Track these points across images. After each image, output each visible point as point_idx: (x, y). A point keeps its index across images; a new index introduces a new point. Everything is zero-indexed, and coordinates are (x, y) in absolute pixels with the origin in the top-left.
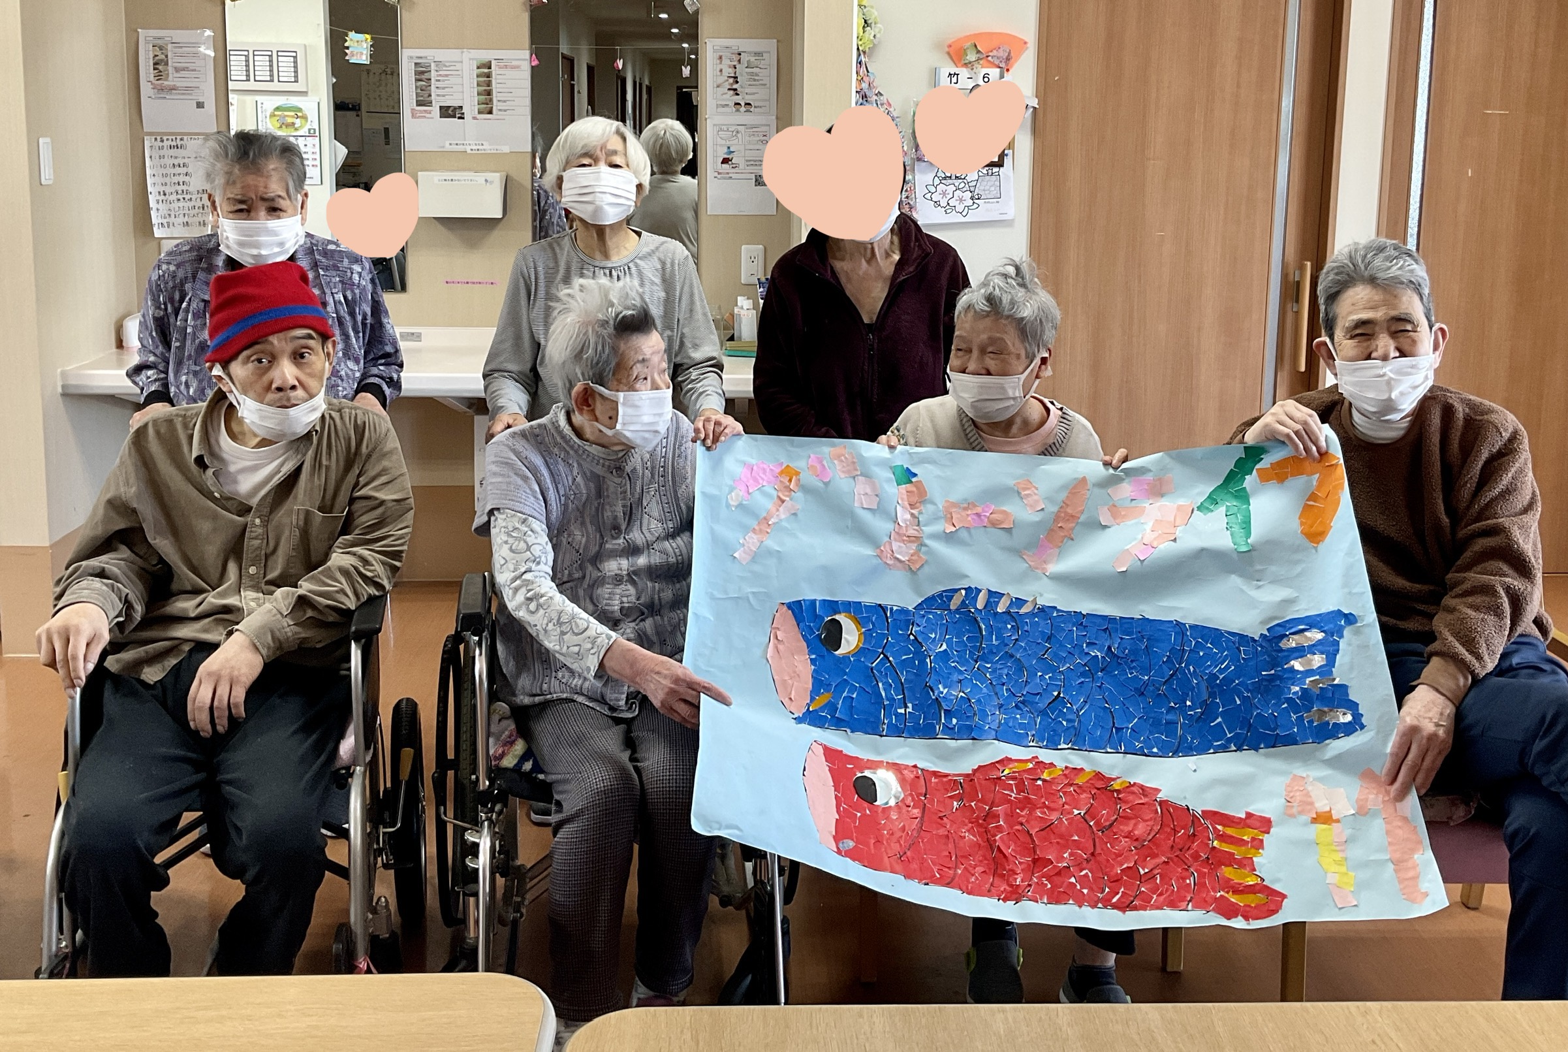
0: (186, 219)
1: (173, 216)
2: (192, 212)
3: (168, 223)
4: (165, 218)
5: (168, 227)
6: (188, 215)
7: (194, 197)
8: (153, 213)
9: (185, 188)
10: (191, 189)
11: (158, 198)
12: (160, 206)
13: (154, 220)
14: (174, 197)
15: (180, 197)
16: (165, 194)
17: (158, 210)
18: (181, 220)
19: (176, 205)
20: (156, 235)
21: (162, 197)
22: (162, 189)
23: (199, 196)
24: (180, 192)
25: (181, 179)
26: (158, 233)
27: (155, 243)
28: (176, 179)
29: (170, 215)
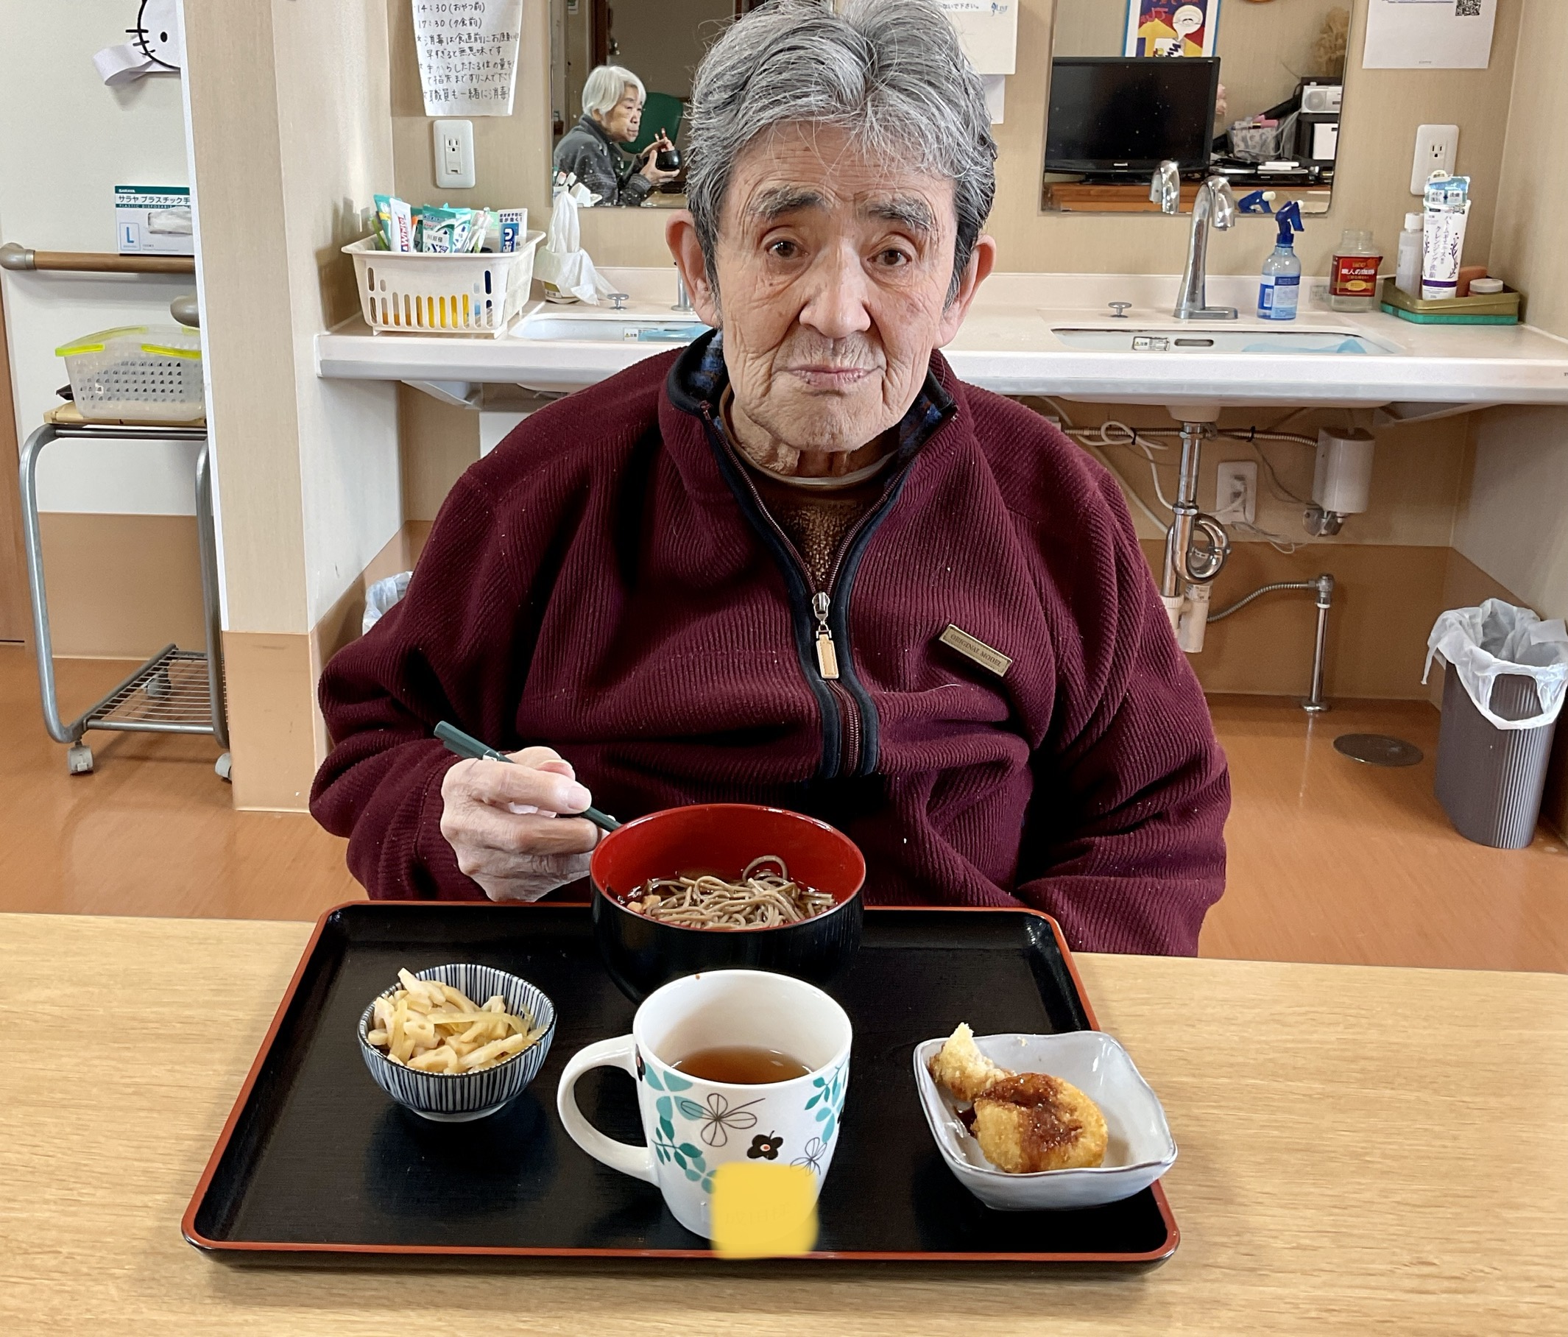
0: (475, 84)
1: (453, 79)
2: (484, 72)
3: (446, 91)
4: (441, 82)
5: (446, 97)
6: (478, 77)
7: (487, 46)
8: (424, 73)
9: (472, 30)
10: (482, 31)
11: (430, 46)
12: (434, 61)
13: (427, 86)
14: (453, 47)
15: (466, 46)
16: (440, 42)
17: (430, 67)
18: (465, 85)
19: (456, 61)
20: (428, 113)
21: (436, 46)
22: (436, 31)
23: (497, 44)
24: (465, 37)
25: (467, 14)
26: (432, 108)
27: (425, 123)
28: (458, 15)
29: (448, 77)
